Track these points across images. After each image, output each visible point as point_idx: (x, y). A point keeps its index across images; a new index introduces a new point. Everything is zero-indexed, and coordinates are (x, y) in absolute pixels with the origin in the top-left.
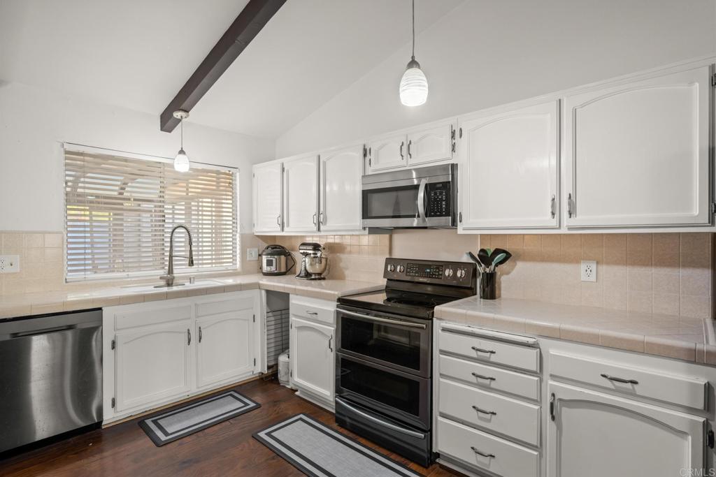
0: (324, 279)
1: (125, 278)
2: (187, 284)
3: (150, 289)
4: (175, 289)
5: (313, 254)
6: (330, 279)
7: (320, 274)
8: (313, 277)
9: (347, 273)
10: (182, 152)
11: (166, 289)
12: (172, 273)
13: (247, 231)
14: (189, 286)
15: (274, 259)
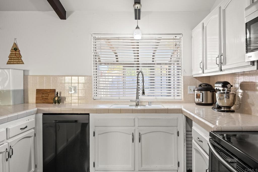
0: (233, 111)
1: (118, 99)
2: (147, 106)
3: (127, 107)
4: (139, 107)
5: (223, 90)
6: (238, 112)
7: (229, 107)
8: (222, 109)
9: (253, 108)
10: (138, 28)
11: (134, 108)
12: (138, 99)
13: (188, 75)
14: (148, 107)
15: (201, 94)
